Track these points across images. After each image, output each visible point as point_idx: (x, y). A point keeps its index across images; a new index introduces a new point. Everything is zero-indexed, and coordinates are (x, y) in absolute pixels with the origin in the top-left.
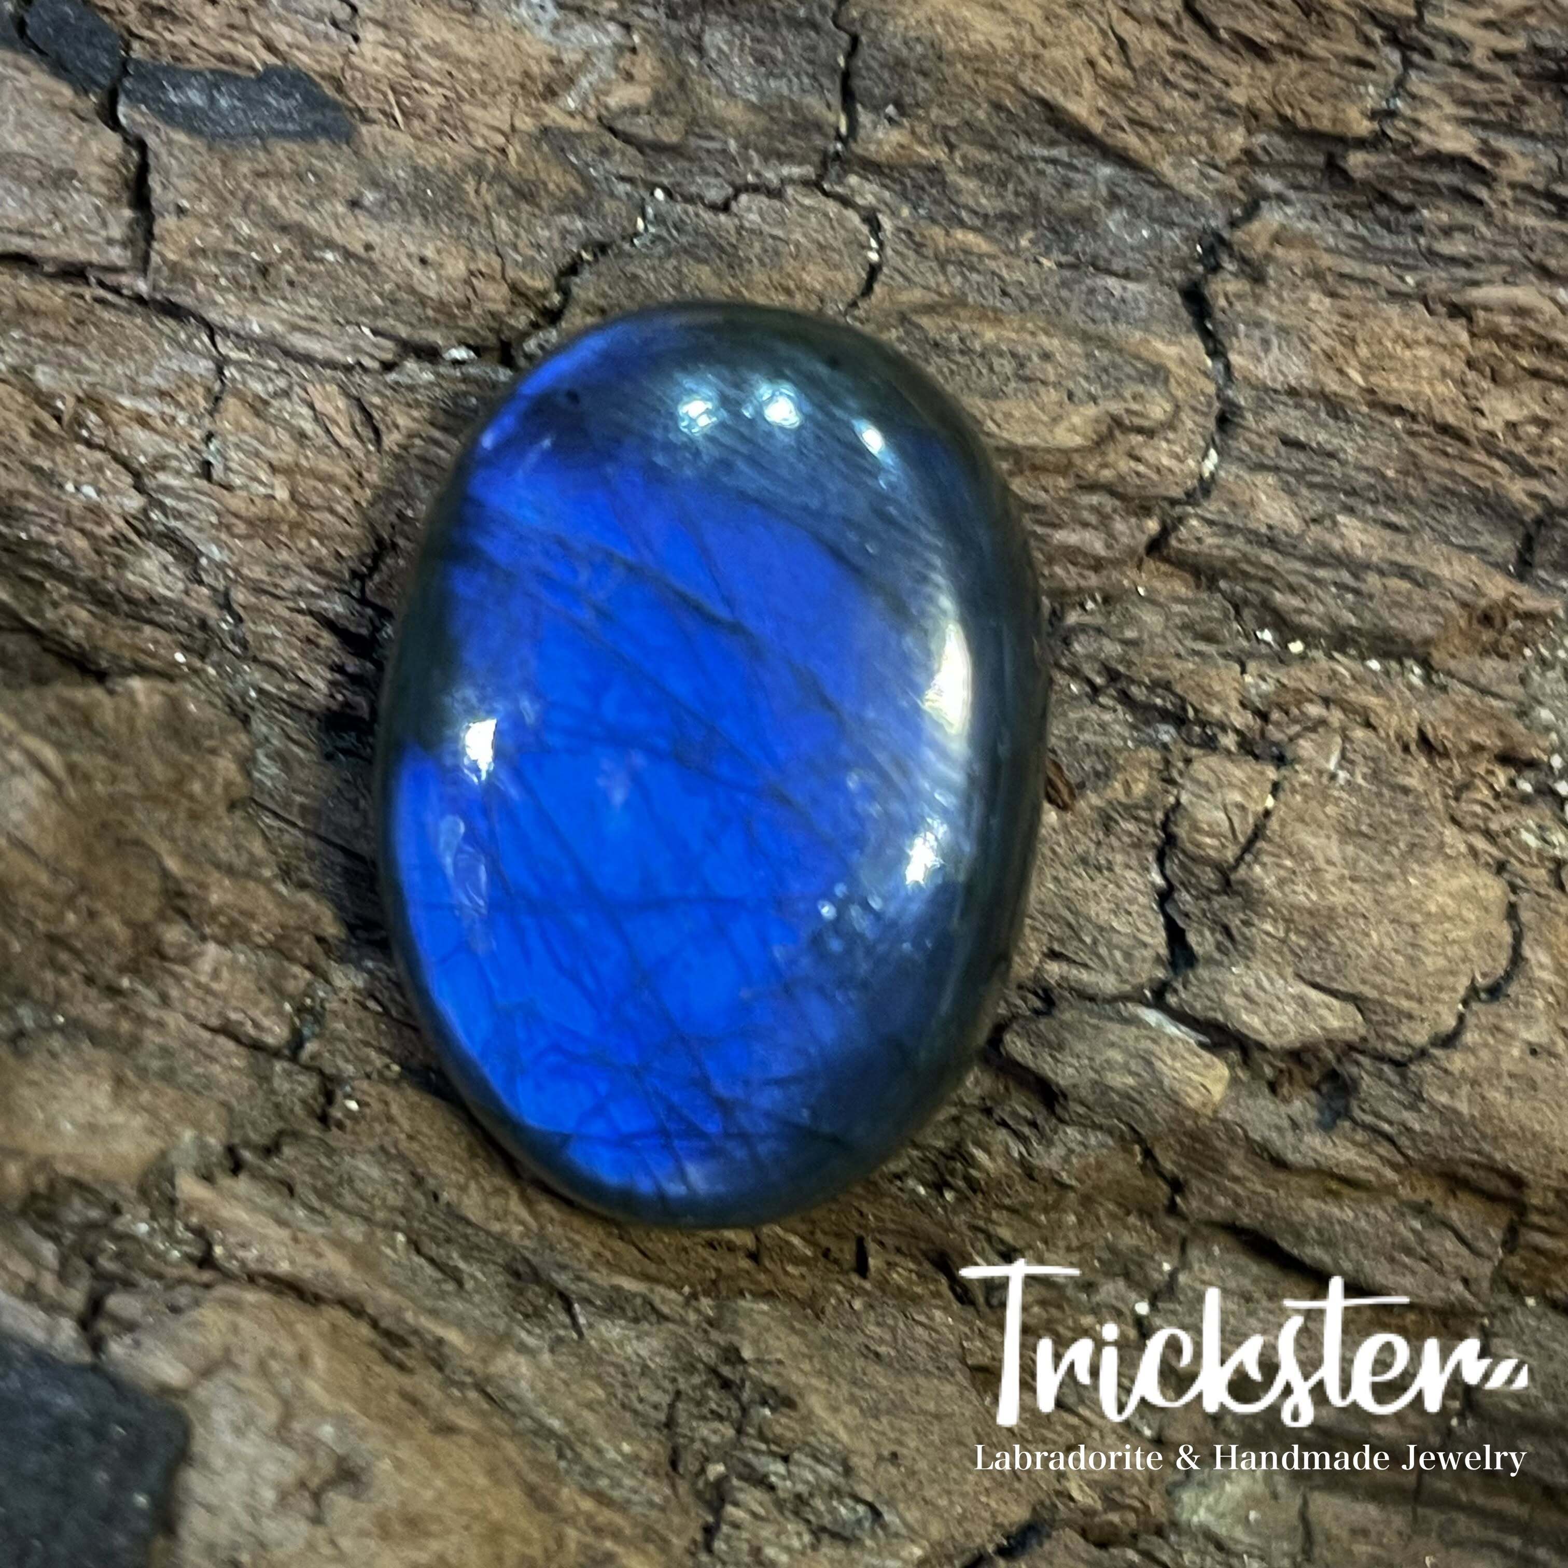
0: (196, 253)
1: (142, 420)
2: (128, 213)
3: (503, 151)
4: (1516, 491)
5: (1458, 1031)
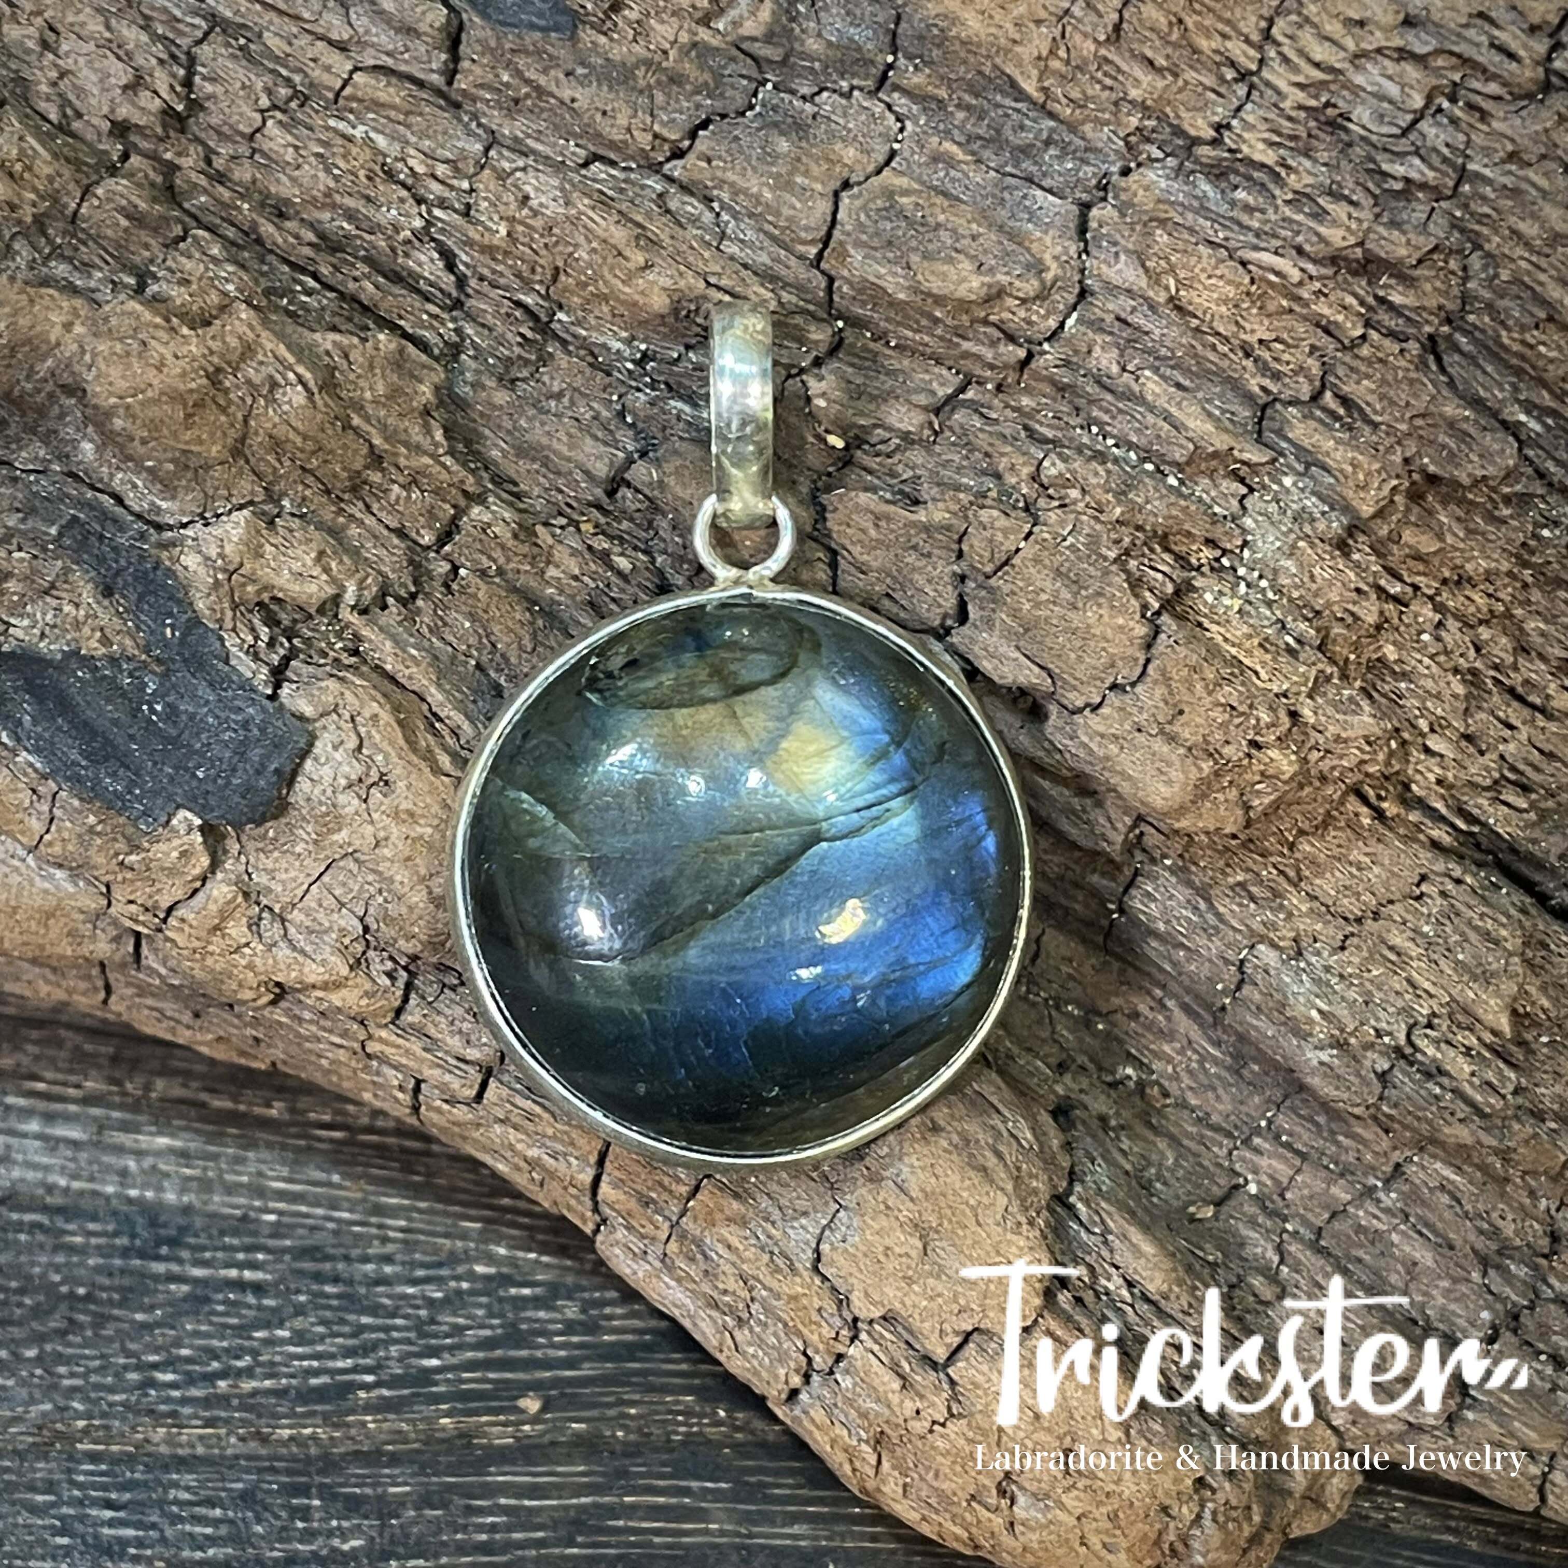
0: (478, 85)
2: (445, 55)
3: (666, 53)
4: (1254, 384)
5: (1100, 705)
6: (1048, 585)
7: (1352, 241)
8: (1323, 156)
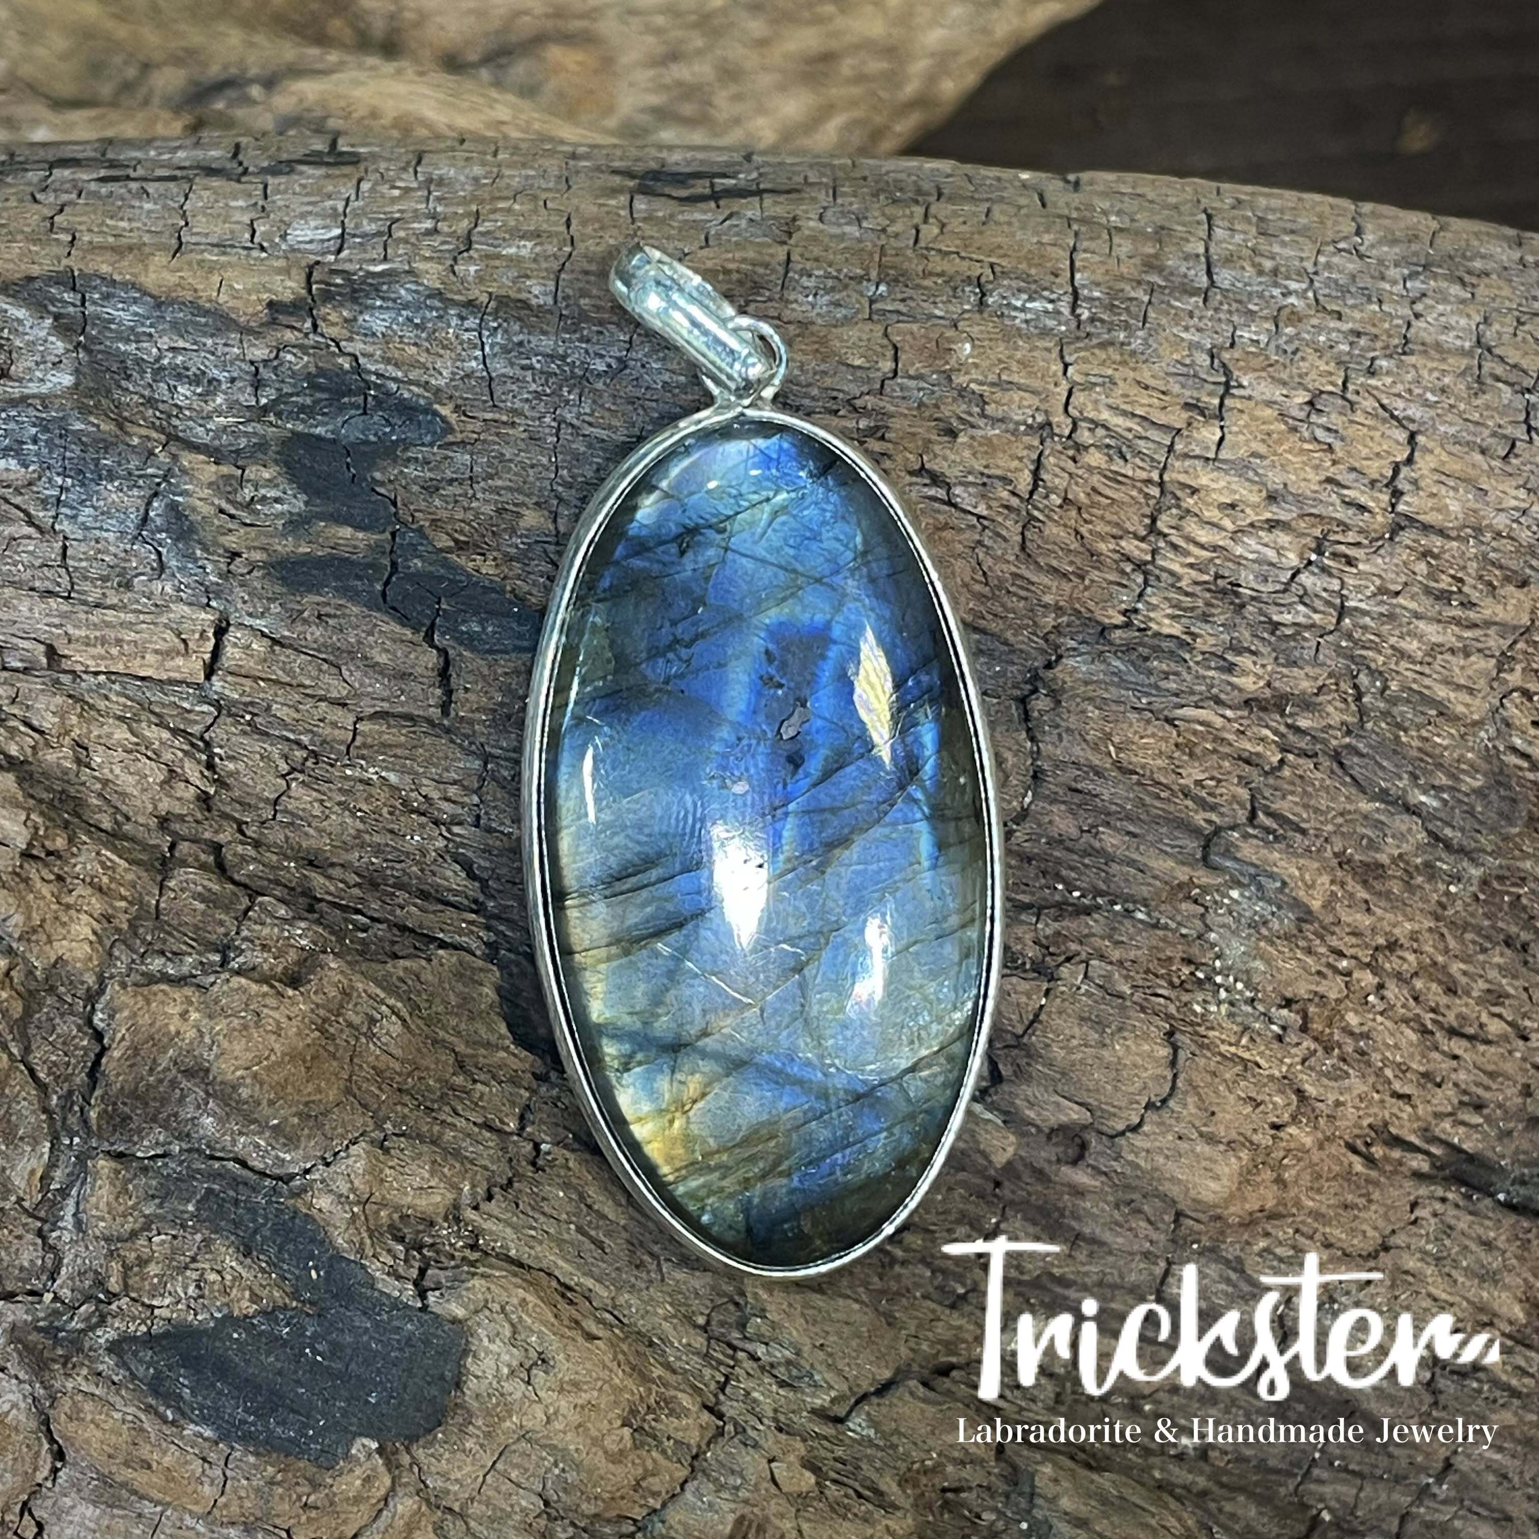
2: (438, 692)
4: (1199, 818)
5: (1140, 1125)
6: (1076, 1031)
7: (1262, 683)
8: (1220, 619)
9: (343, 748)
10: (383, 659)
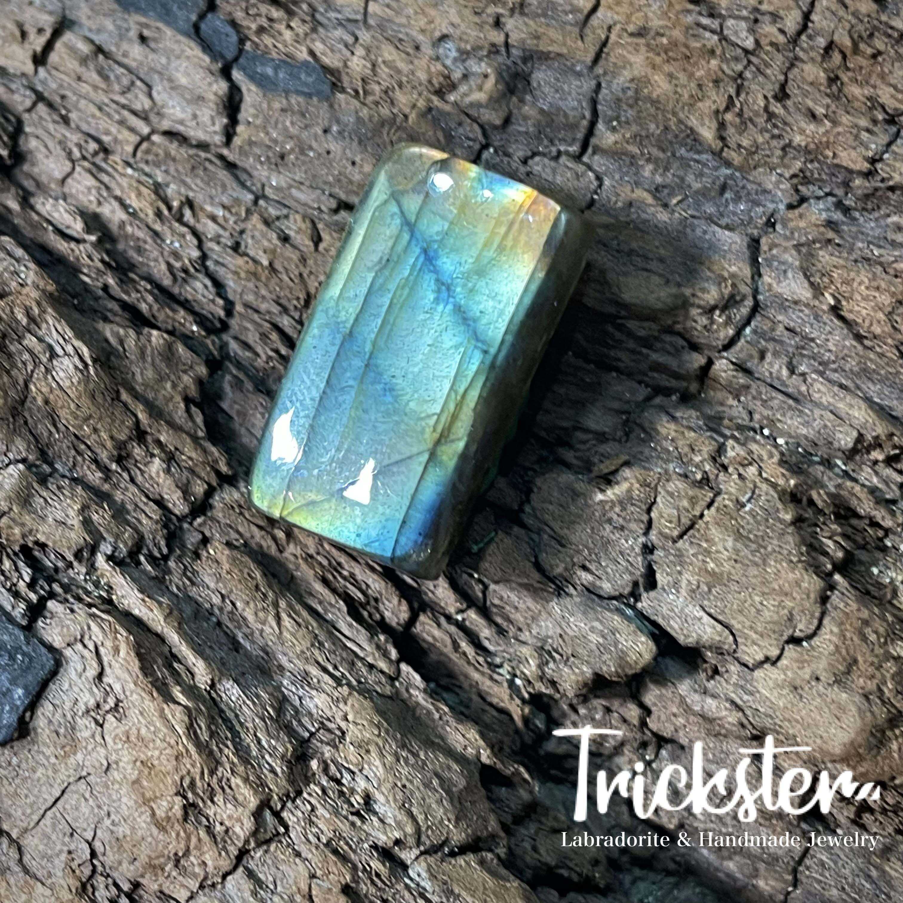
0: (251, 143)
1: (214, 218)
2: (225, 121)
3: (406, 116)
5: (779, 658)
9: (130, 149)
10: (184, 81)
